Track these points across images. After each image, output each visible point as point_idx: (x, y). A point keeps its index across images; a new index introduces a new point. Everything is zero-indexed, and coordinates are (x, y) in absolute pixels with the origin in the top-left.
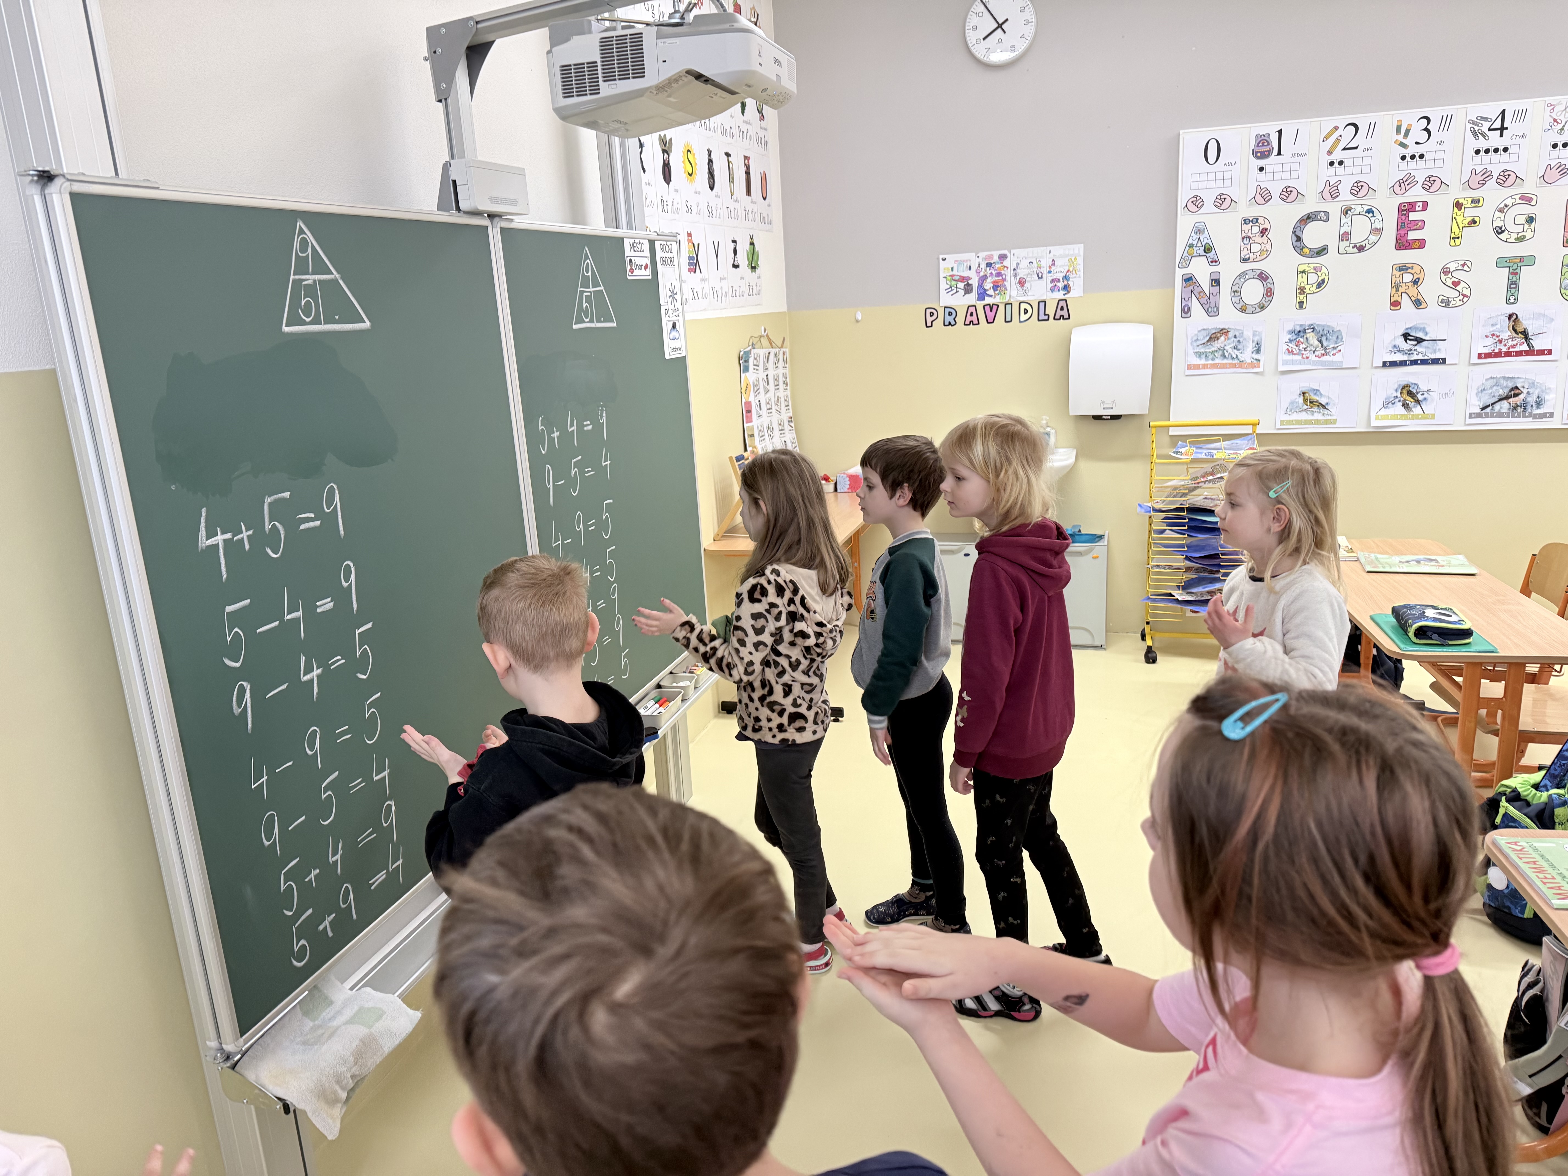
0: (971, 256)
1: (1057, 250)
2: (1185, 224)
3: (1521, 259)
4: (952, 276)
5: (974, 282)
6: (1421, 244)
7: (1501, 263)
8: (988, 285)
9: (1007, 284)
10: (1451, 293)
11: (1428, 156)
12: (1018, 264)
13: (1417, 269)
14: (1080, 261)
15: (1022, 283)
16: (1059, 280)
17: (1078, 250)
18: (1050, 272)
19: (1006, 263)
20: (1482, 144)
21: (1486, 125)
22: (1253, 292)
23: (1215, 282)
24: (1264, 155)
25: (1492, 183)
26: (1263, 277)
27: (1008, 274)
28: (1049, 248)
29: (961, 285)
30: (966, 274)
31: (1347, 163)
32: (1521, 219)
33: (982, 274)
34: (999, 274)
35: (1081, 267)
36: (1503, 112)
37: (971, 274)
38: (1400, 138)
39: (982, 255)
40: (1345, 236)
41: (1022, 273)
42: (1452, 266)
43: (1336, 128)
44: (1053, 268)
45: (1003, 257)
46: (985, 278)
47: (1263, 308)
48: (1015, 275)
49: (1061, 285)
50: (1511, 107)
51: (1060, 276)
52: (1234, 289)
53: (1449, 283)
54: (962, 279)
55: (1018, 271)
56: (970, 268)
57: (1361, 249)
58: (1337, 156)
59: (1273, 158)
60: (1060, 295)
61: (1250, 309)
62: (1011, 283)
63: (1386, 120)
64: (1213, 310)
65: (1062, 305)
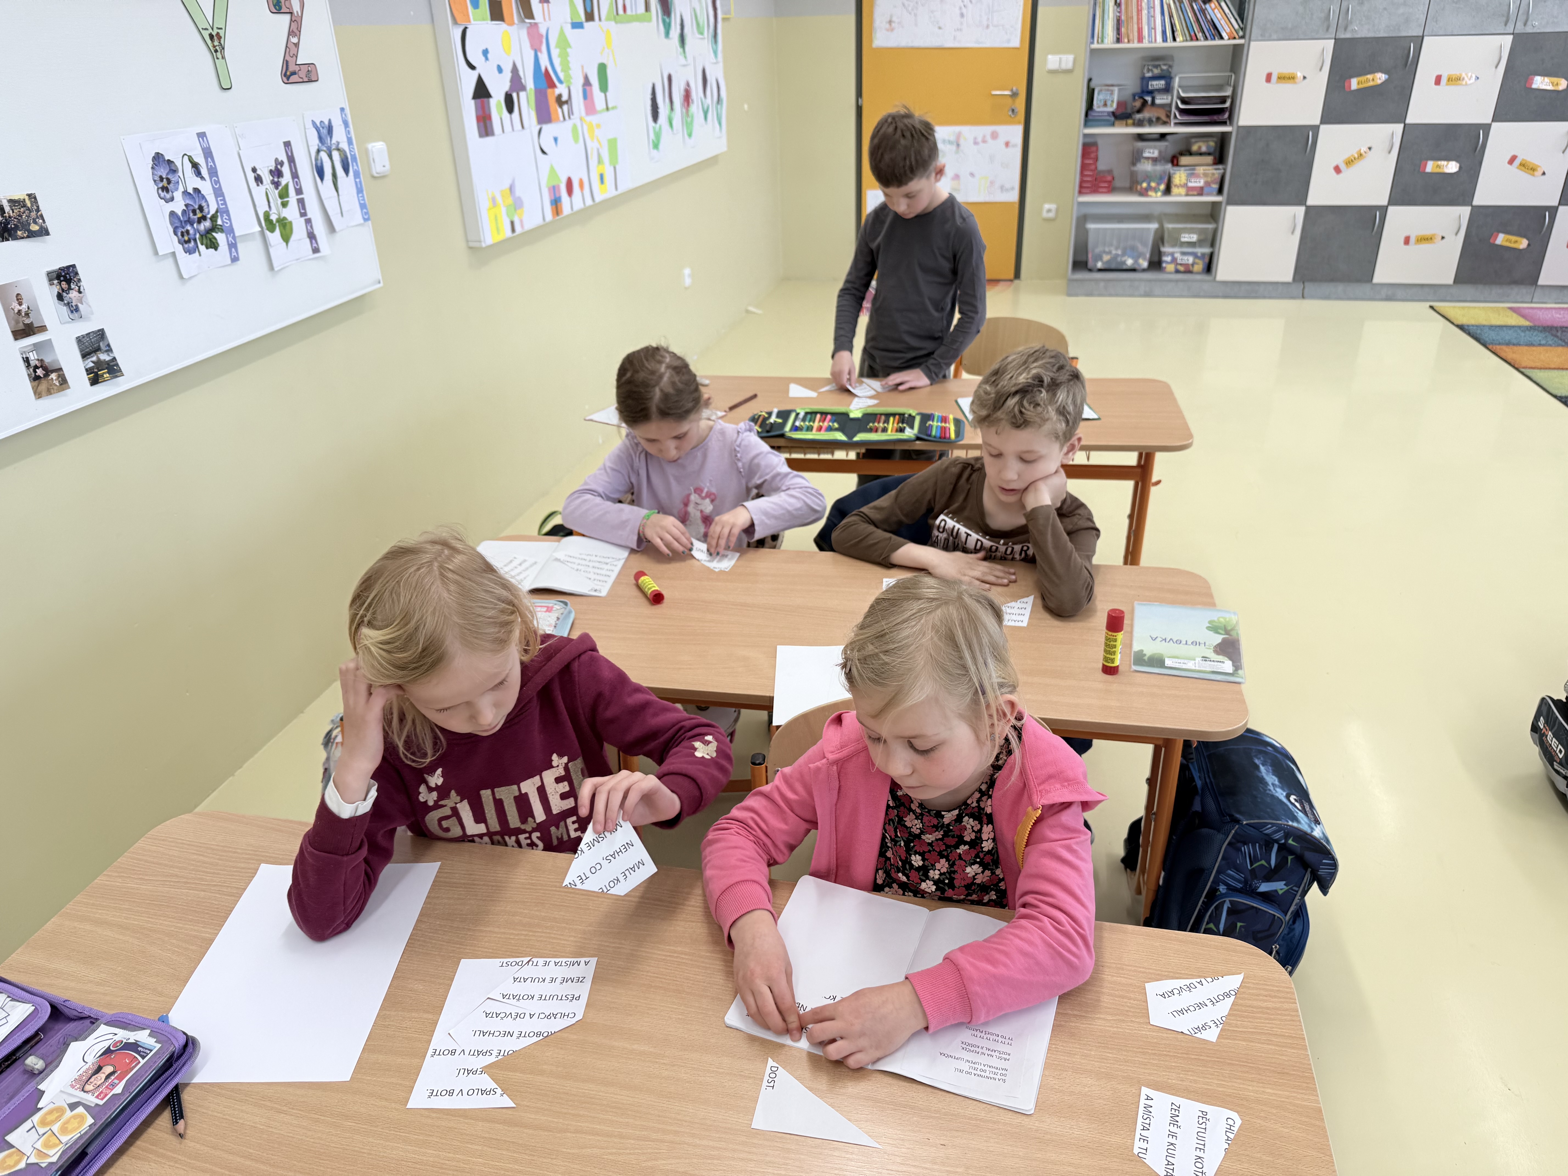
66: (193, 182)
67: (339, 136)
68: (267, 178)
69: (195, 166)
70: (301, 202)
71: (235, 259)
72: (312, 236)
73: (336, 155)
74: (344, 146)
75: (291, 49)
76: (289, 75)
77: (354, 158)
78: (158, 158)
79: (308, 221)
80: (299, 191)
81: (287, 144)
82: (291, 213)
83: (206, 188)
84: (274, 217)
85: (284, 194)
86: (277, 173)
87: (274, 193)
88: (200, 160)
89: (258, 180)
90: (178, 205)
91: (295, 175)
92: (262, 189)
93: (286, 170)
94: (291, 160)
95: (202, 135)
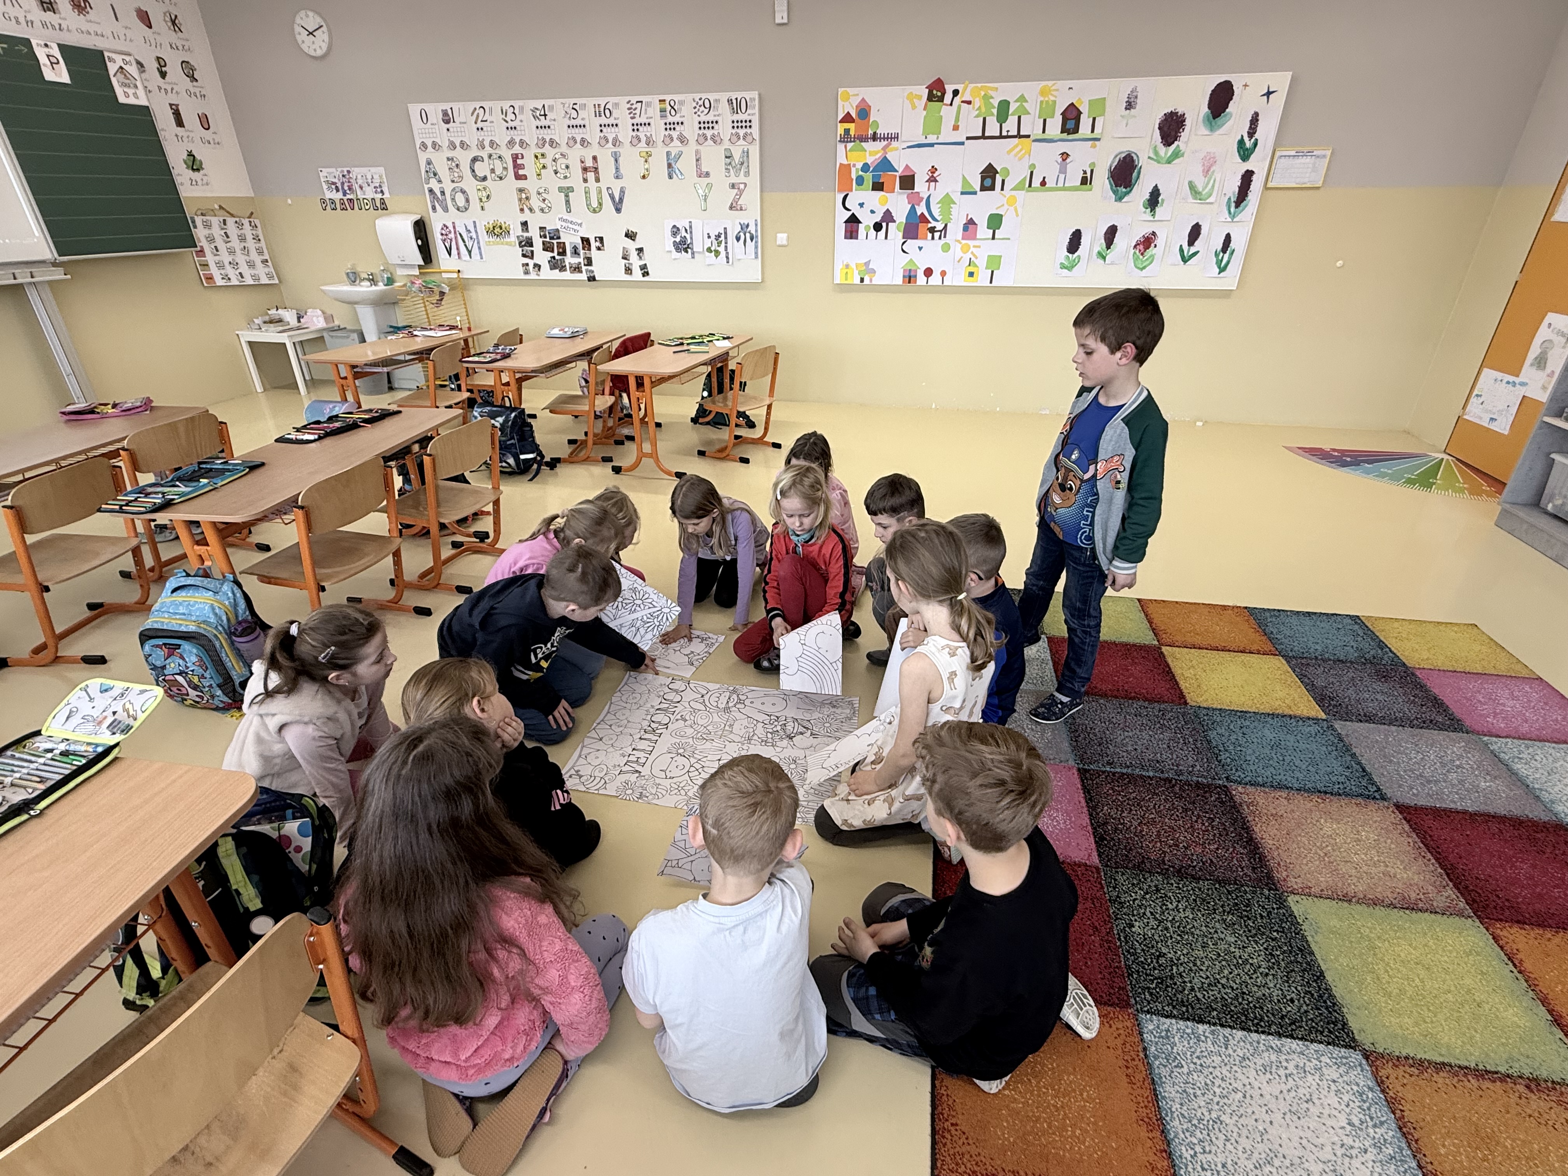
0: (333, 170)
1: (373, 170)
2: (423, 157)
3: (568, 188)
4: (328, 181)
5: (339, 185)
6: (524, 177)
7: (561, 189)
8: (346, 188)
9: (354, 187)
10: (544, 206)
11: (518, 128)
12: (356, 177)
13: (526, 191)
14: (384, 177)
15: (361, 188)
16: (377, 187)
17: (381, 170)
18: (372, 182)
19: (351, 175)
20: (539, 124)
21: (538, 113)
22: (460, 200)
23: (443, 193)
24: (447, 122)
25: (547, 145)
26: (463, 192)
27: (353, 181)
28: (369, 169)
29: (333, 187)
30: (334, 180)
31: (485, 129)
32: (563, 166)
33: (341, 181)
34: (349, 182)
35: (385, 180)
36: (544, 106)
37: (336, 180)
38: (504, 116)
39: (340, 169)
40: (493, 171)
41: (360, 182)
42: (541, 191)
43: (475, 109)
44: (373, 180)
45: (349, 172)
46: (343, 184)
47: (466, 209)
48: (357, 183)
49: (379, 190)
50: (548, 102)
51: (377, 185)
52: (452, 197)
53: (541, 200)
54: (334, 183)
55: (358, 180)
56: (335, 177)
57: (501, 178)
58: (480, 125)
59: (452, 124)
60: (380, 196)
61: (461, 208)
62: (356, 187)
63: (496, 105)
64: (446, 210)
65: (383, 202)
66: (684, 234)
67: (752, 228)
68: (713, 237)
69: (686, 230)
70: (726, 247)
71: (693, 258)
72: (727, 258)
73: (748, 235)
74: (753, 232)
75: (735, 201)
76: (731, 208)
77: (757, 237)
78: (674, 226)
79: (727, 253)
80: (726, 243)
81: (725, 229)
82: (721, 249)
83: (688, 236)
84: (713, 249)
85: (719, 244)
86: (719, 236)
87: (715, 242)
88: (688, 228)
89: (709, 237)
90: (678, 239)
91: (726, 238)
92: (710, 240)
93: (723, 236)
94: (726, 233)
95: (690, 222)
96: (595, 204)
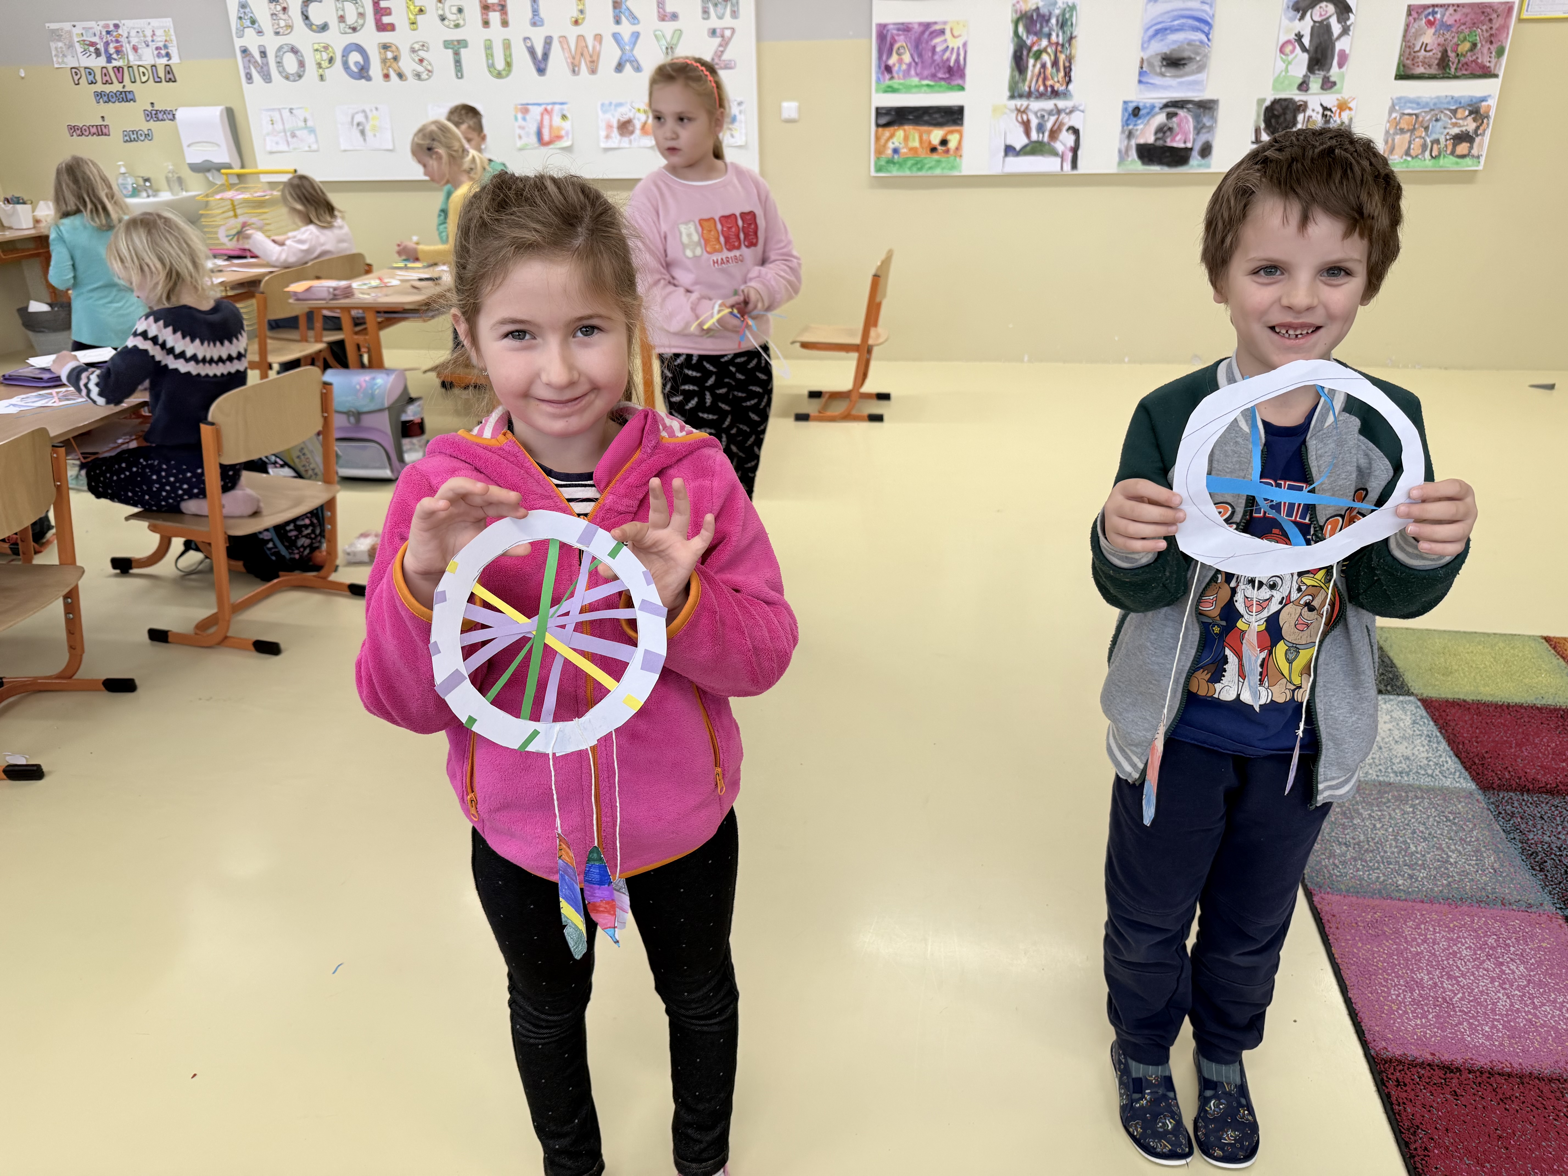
0: (92, 24)
1: (155, 22)
3: (459, 42)
4: (84, 41)
5: (101, 46)
6: (391, 27)
7: (447, 44)
8: (112, 50)
9: (124, 49)
10: (420, 69)
12: (129, 33)
13: (394, 48)
14: (172, 32)
15: (135, 49)
16: (161, 49)
17: (168, 22)
18: (153, 41)
19: (120, 31)
22: (290, 63)
23: (263, 54)
26: (294, 51)
27: (123, 40)
28: (149, 20)
29: (92, 49)
30: (94, 39)
32: (454, 10)
33: (105, 40)
34: (117, 41)
35: (174, 38)
37: (97, 40)
39: (102, 23)
40: (342, 19)
41: (134, 41)
42: (417, 46)
44: (155, 38)
45: (116, 26)
46: (107, 44)
47: (300, 77)
48: (129, 42)
49: (163, 52)
51: (161, 45)
52: (278, 60)
53: (417, 59)
54: (93, 44)
55: (131, 39)
56: (95, 35)
57: (354, 29)
60: (164, 61)
61: (292, 78)
62: (127, 48)
64: (267, 78)
65: (169, 70)
75: (718, 53)
96: (500, 65)
